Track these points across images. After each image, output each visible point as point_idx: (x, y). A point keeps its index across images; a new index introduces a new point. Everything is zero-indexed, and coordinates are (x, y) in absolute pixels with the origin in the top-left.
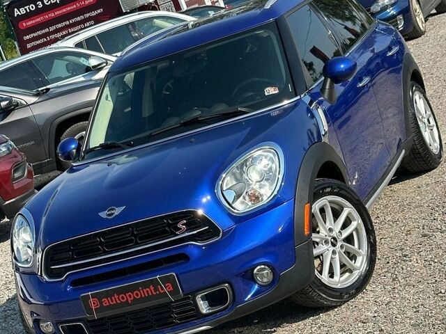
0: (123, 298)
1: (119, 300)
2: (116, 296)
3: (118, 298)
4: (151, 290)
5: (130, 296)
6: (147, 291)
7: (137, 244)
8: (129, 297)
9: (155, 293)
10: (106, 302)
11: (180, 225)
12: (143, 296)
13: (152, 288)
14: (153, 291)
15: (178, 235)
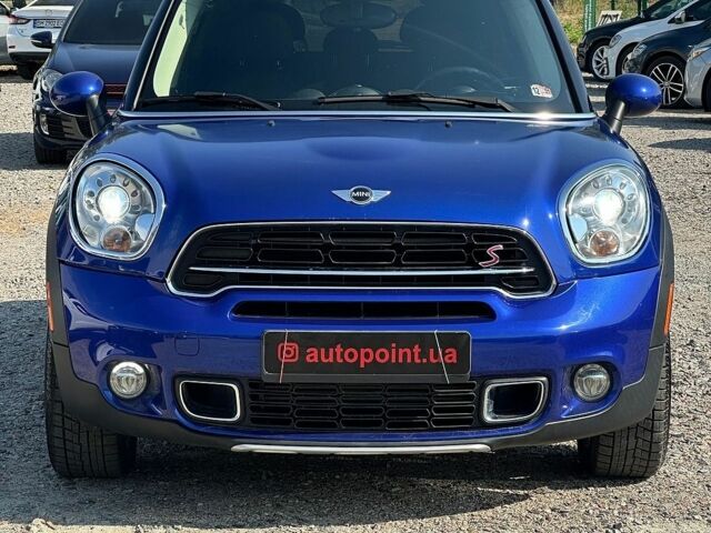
0: (351, 355)
1: (342, 357)
2: (339, 349)
3: (342, 354)
4: (413, 354)
5: (367, 356)
6: (405, 355)
7: (398, 266)
8: (364, 357)
9: (417, 361)
10: (313, 355)
11: (491, 251)
12: (394, 361)
13: (417, 349)
14: (416, 356)
15: (481, 268)
